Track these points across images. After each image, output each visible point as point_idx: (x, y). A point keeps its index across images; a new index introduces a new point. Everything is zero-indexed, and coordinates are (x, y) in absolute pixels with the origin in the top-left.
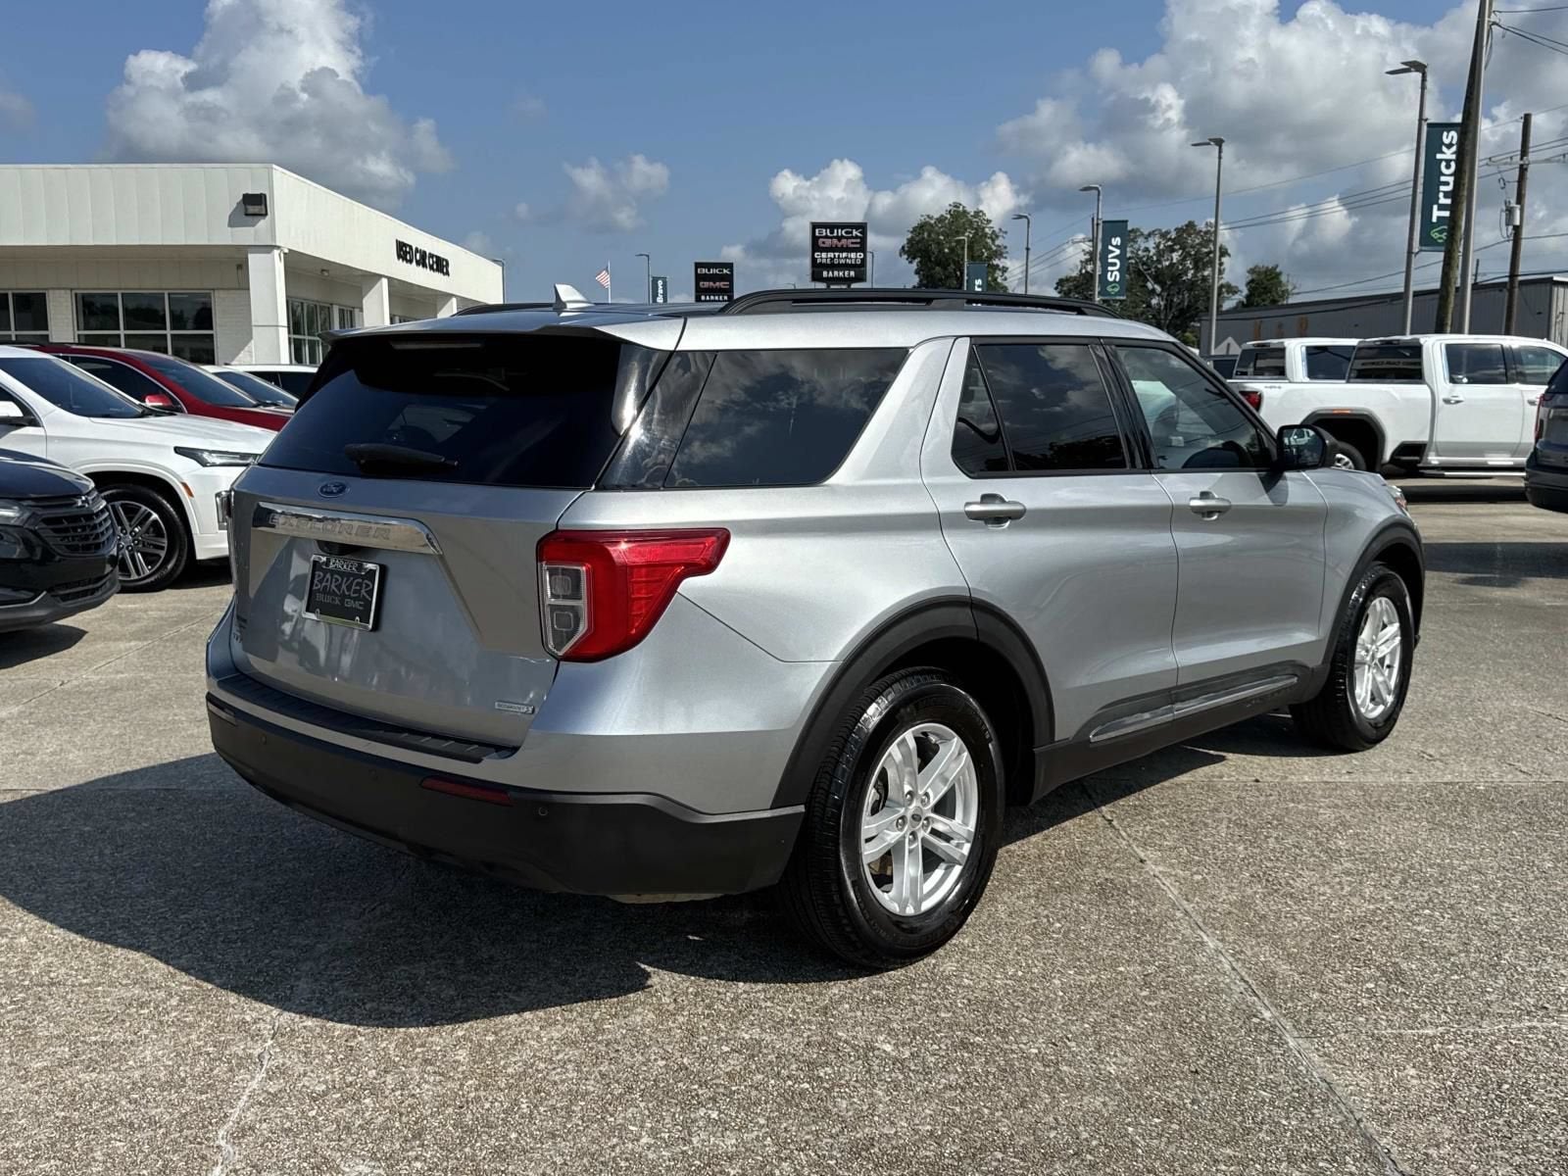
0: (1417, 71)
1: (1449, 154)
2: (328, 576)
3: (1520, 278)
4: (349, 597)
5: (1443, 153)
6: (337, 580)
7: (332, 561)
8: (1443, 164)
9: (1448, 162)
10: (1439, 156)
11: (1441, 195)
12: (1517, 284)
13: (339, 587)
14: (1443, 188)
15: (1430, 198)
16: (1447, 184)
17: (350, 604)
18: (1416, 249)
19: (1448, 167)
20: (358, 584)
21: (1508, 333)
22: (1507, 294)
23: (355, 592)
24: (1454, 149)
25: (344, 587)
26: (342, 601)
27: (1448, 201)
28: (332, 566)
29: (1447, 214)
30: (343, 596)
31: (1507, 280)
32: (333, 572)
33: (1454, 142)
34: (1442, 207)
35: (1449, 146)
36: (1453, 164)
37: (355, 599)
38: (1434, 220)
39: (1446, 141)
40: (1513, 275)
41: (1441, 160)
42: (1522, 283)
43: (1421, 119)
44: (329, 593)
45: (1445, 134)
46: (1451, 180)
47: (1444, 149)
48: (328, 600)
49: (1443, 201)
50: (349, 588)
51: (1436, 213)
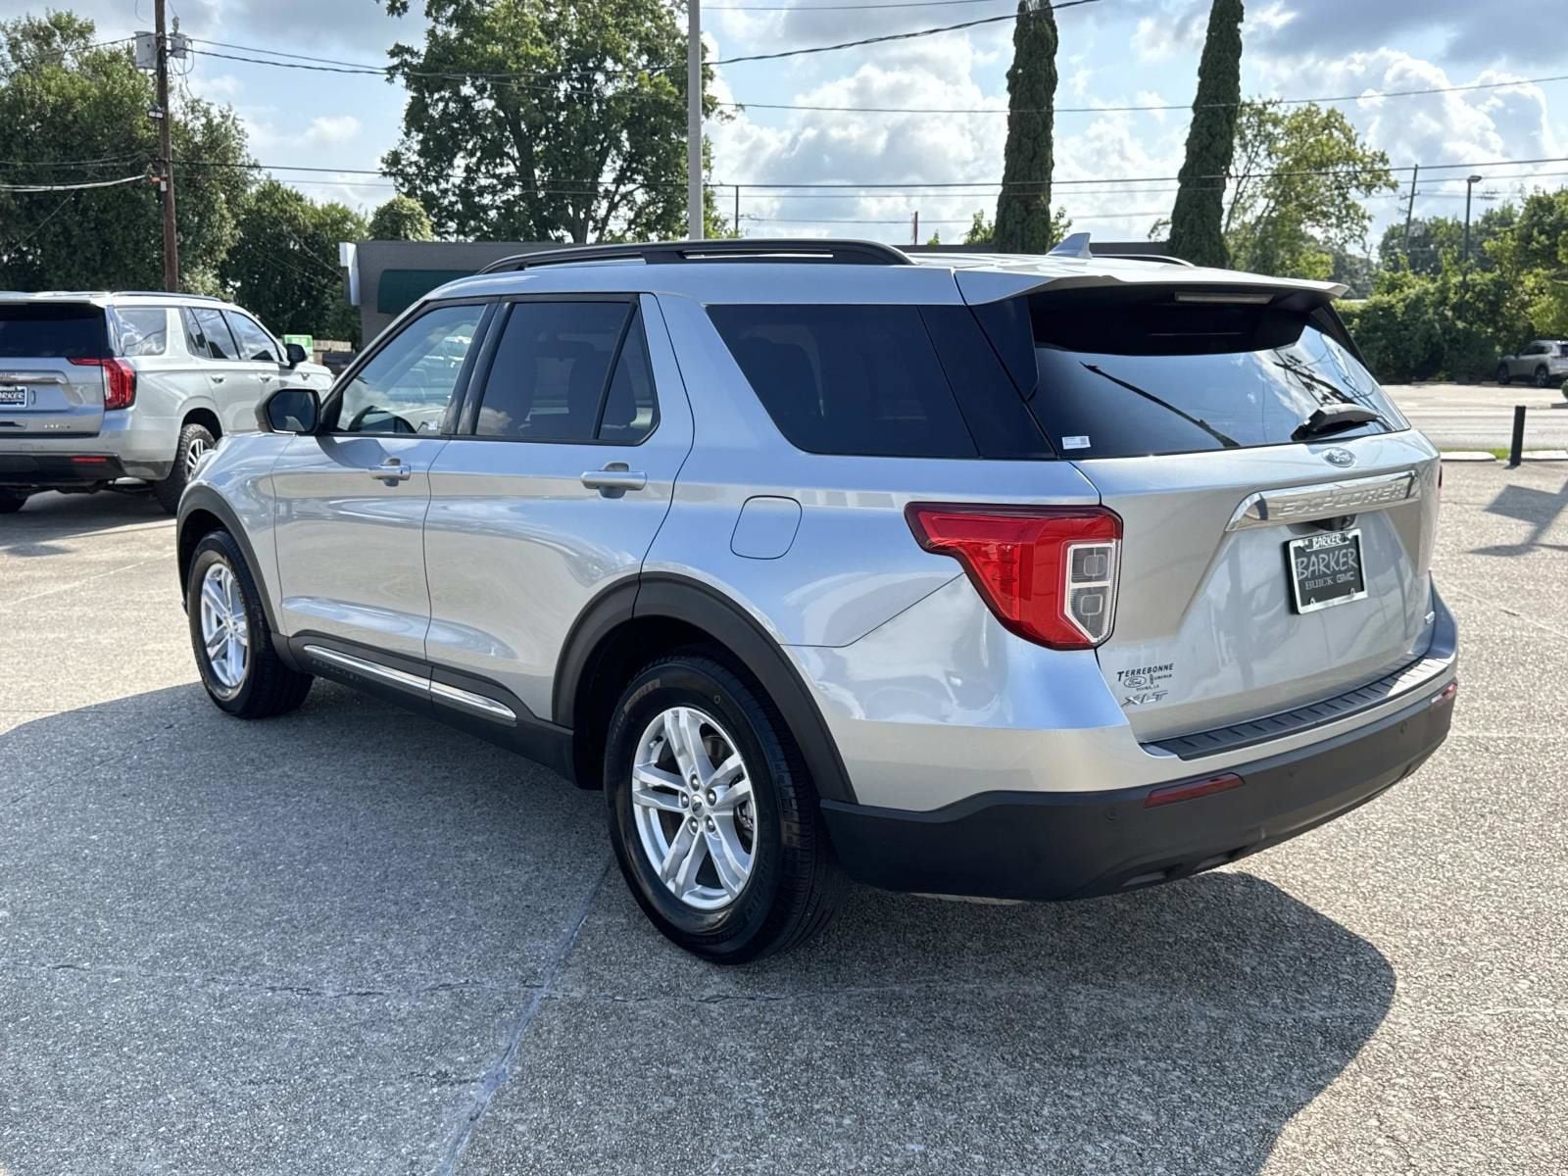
2: (1313, 558)
4: (1340, 572)
6: (1324, 559)
7: (1315, 540)
13: (1327, 566)
17: (1342, 578)
20: (1345, 555)
23: (1344, 564)
25: (1332, 564)
26: (1334, 580)
28: (1316, 547)
30: (1335, 573)
32: (1317, 553)
37: (1345, 572)
44: (1320, 577)
48: (1320, 583)
50: (1337, 563)
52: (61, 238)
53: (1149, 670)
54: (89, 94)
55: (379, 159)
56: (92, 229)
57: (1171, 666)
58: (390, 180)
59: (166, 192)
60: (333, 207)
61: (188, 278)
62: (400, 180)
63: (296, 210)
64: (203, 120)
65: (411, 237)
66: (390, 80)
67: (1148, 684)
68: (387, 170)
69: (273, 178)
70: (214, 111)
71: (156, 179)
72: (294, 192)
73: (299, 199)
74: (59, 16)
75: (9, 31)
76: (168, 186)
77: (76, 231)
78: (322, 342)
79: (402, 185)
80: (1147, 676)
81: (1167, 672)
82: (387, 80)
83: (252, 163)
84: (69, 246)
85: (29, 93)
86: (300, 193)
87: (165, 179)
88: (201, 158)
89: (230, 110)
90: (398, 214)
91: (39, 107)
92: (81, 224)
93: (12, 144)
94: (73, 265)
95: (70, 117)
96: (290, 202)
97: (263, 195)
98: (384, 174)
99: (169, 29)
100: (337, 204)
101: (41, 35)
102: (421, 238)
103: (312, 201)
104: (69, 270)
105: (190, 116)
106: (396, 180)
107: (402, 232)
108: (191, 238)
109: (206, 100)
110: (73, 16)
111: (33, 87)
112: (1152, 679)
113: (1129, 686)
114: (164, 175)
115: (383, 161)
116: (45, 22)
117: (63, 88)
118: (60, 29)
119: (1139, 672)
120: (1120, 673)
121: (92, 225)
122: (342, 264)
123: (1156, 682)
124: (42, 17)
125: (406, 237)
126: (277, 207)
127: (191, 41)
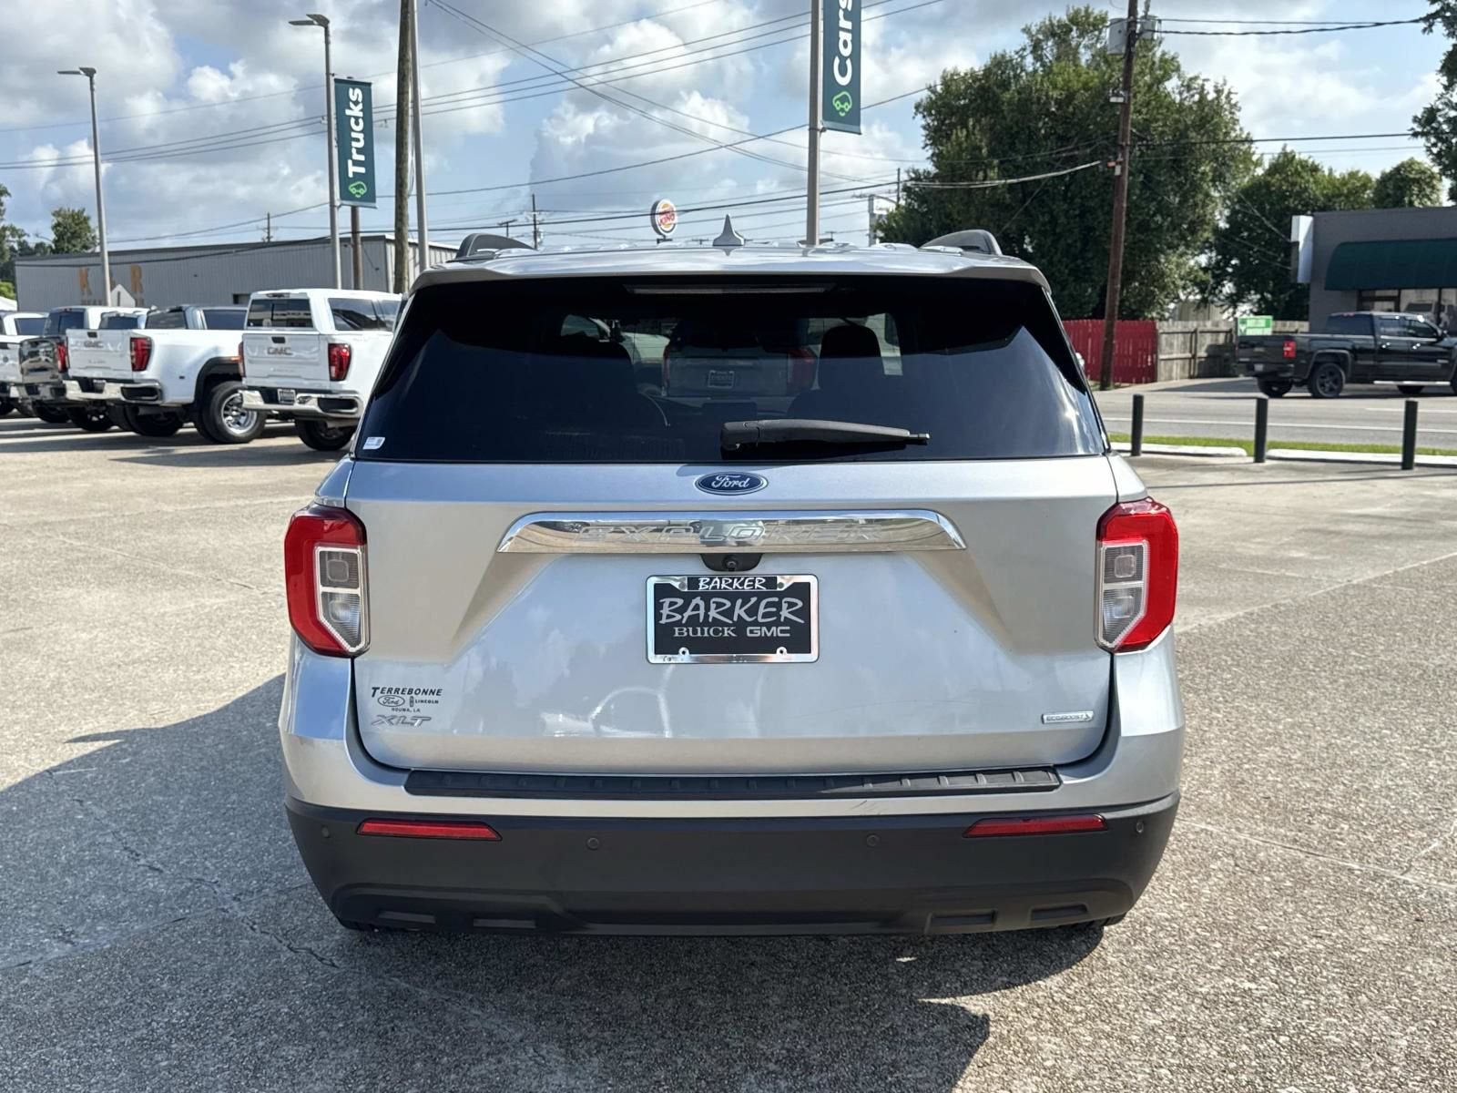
0: (320, 25)
1: (356, 111)
3: (361, 235)
5: (350, 109)
8: (353, 120)
9: (357, 118)
10: (348, 112)
11: (354, 151)
12: (359, 240)
14: (354, 144)
15: (345, 155)
16: (358, 140)
18: (337, 203)
19: (357, 123)
21: (357, 287)
22: (352, 250)
24: (360, 106)
27: (362, 158)
29: (362, 170)
31: (350, 235)
33: (360, 100)
34: (356, 163)
35: (356, 103)
36: (361, 121)
38: (351, 175)
39: (353, 98)
40: (355, 232)
41: (350, 117)
42: (364, 239)
43: (328, 74)
45: (351, 90)
46: (361, 136)
47: (352, 105)
48: (708, 632)
49: (356, 157)
51: (352, 169)
52: (1048, 228)
53: (410, 691)
54: (1091, 85)
55: (1411, 118)
56: (1076, 216)
57: (439, 691)
58: (1421, 141)
59: (1119, 177)
60: (1353, 175)
61: (1163, 260)
62: (1433, 140)
63: (1308, 181)
64: (1197, 98)
65: (1416, 203)
66: (1429, 29)
67: (407, 705)
68: (1419, 130)
69: (1288, 150)
70: (1209, 87)
71: (1112, 164)
72: (1311, 161)
73: (1315, 169)
74: (1077, 12)
75: (1034, 33)
76: (1123, 170)
77: (1062, 220)
78: (1288, 323)
79: (1435, 145)
80: (407, 697)
81: (434, 698)
82: (1424, 30)
83: (1244, 136)
84: (1055, 234)
85: (1037, 90)
86: (1316, 163)
87: (1120, 163)
88: (1187, 137)
89: (1225, 84)
90: (1405, 179)
91: (1045, 103)
92: (1067, 211)
93: (1017, 141)
94: (1056, 253)
95: (1071, 109)
96: (1304, 174)
97: (1275, 168)
98: (1415, 135)
99: (1141, 13)
100: (1358, 172)
101: (1058, 33)
102: (1429, 203)
103: (1331, 170)
104: (1052, 258)
105: (1185, 94)
106: (1428, 140)
107: (1406, 199)
108: (1169, 219)
109: (1203, 77)
110: (1090, 10)
111: (1042, 84)
112: (411, 702)
113: (384, 704)
114: (1120, 159)
115: (1415, 119)
116: (1065, 18)
117: (1070, 81)
118: (1077, 24)
119: (397, 690)
120: (375, 689)
121: (1077, 212)
122: (1293, 239)
123: (417, 706)
124: (1061, 15)
125: (1411, 203)
126: (1288, 181)
127: (1160, 21)
